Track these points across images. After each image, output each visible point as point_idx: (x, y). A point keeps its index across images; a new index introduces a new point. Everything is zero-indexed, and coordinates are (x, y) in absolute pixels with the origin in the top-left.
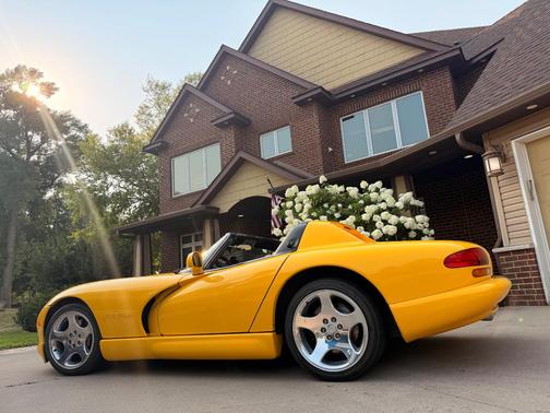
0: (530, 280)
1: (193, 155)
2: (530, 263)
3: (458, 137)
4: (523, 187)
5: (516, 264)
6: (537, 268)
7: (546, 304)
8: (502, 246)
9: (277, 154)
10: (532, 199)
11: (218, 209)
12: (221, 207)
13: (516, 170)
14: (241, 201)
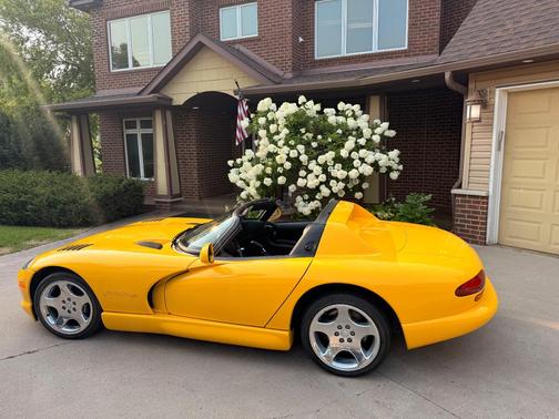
0: (478, 223)
1: (135, 20)
2: (482, 208)
3: (447, 76)
4: (494, 137)
5: (470, 207)
6: (486, 214)
7: (485, 244)
8: (460, 187)
9: (239, 37)
10: (499, 149)
11: (171, 100)
12: (174, 98)
13: (492, 119)
14: (199, 94)
